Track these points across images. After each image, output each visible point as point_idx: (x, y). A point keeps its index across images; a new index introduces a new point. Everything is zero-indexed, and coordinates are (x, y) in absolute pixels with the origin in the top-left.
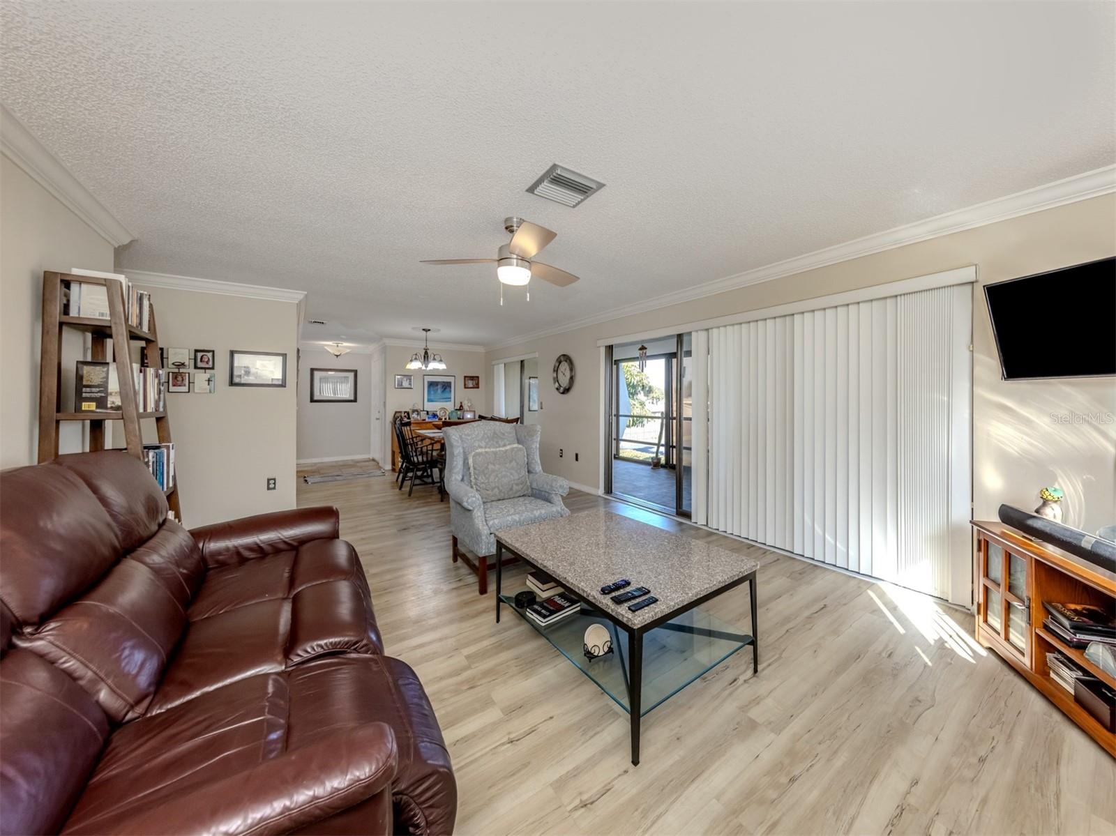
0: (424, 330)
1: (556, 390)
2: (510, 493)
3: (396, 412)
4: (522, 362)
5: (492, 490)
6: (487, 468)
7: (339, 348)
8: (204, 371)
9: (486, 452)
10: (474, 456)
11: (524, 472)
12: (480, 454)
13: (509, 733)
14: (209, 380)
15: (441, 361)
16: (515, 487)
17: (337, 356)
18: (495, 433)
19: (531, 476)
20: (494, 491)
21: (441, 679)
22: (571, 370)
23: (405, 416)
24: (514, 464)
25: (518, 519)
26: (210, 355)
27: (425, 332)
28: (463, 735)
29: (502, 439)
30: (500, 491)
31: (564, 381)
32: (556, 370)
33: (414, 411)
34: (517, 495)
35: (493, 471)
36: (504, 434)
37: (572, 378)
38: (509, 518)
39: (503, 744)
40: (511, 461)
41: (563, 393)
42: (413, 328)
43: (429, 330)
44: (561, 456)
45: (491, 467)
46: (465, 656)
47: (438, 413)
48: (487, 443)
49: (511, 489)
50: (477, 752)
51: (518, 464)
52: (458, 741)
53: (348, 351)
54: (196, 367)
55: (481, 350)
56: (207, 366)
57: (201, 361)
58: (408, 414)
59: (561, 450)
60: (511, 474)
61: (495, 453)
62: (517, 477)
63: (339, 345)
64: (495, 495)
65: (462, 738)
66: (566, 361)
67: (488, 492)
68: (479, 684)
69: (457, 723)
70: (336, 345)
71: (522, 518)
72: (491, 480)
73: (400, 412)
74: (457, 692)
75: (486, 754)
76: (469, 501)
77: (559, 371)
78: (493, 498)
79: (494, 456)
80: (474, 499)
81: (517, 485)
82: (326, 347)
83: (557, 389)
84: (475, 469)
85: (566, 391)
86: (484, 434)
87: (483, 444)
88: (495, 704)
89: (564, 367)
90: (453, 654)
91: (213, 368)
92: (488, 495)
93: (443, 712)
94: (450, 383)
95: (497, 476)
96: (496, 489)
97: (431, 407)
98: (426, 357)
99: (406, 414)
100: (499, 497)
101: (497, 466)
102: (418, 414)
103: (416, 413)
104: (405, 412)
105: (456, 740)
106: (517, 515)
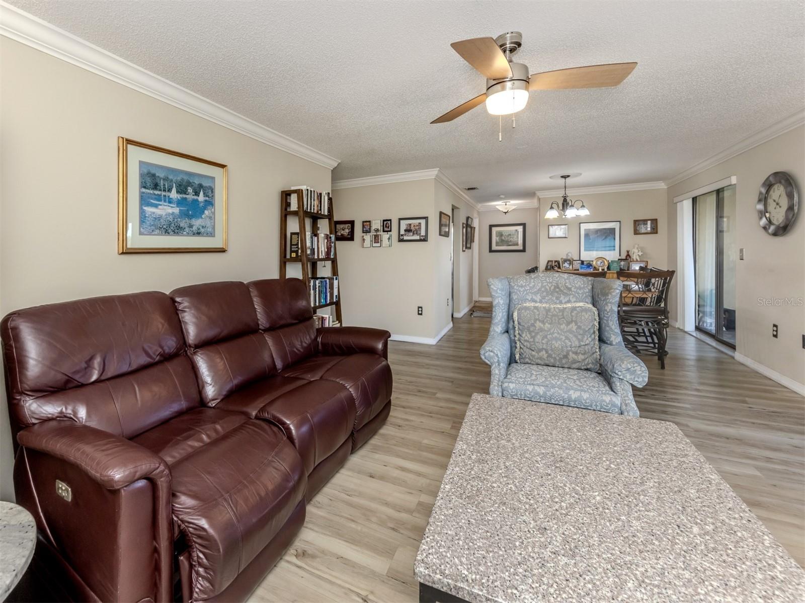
0: (562, 177)
1: (763, 230)
2: (564, 361)
3: (548, 262)
4: (719, 192)
5: (540, 350)
6: (533, 325)
7: (507, 206)
8: (386, 233)
9: (536, 308)
10: (519, 310)
11: (591, 340)
12: (527, 308)
13: (372, 593)
14: (389, 239)
15: (583, 206)
16: (572, 356)
17: (506, 213)
18: (557, 287)
19: (604, 346)
20: (541, 354)
21: (387, 504)
22: (790, 196)
23: (556, 266)
24: (573, 327)
25: (541, 393)
26: (389, 222)
27: (564, 179)
28: (349, 558)
29: (565, 294)
30: (549, 356)
31: (778, 216)
32: (764, 199)
33: (565, 261)
34: (574, 366)
35: (541, 330)
36: (570, 289)
37: (791, 208)
38: (530, 388)
39: (358, 595)
40: (568, 323)
41: (775, 234)
42: (550, 177)
43: (568, 176)
44: (775, 336)
45: (538, 324)
46: (419, 501)
47: (594, 263)
48: (543, 298)
49: (566, 357)
50: (340, 579)
51: (579, 327)
52: (342, 557)
53: (514, 207)
54: (384, 231)
55: (662, 185)
56: (388, 230)
57: (386, 227)
58: (559, 264)
59: (775, 326)
60: (567, 338)
61: (548, 310)
62: (577, 343)
63: (507, 203)
64: (541, 358)
65: (346, 559)
66: (780, 182)
67: (533, 353)
68: (402, 531)
69: (356, 545)
70: (505, 204)
71: (548, 394)
72: (537, 340)
73: (552, 261)
74: (382, 523)
75: (343, 587)
76: (487, 354)
77: (770, 201)
78: (539, 361)
79: (544, 313)
80: (492, 354)
81: (576, 353)
82: (497, 207)
83: (765, 228)
84: (519, 323)
85: (783, 230)
86: (542, 286)
87: (538, 298)
88: (392, 559)
89: (778, 192)
90: (413, 492)
91: (390, 231)
92: (533, 356)
93: (359, 528)
94: (614, 229)
95: (546, 337)
96: (544, 352)
97: (586, 256)
98: (565, 204)
99: (556, 263)
100: (547, 362)
101: (547, 325)
102: (570, 264)
103: (568, 262)
104: (555, 261)
105: (342, 556)
106: (542, 388)
